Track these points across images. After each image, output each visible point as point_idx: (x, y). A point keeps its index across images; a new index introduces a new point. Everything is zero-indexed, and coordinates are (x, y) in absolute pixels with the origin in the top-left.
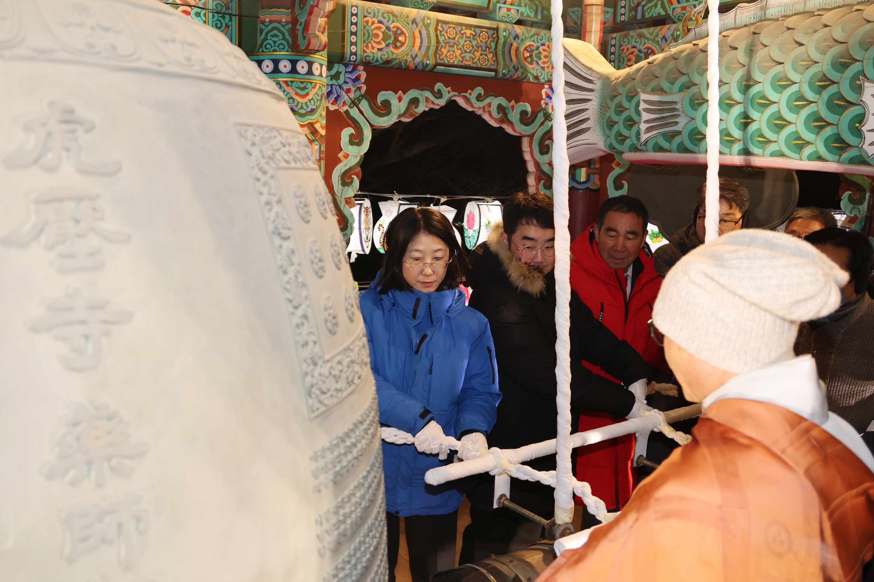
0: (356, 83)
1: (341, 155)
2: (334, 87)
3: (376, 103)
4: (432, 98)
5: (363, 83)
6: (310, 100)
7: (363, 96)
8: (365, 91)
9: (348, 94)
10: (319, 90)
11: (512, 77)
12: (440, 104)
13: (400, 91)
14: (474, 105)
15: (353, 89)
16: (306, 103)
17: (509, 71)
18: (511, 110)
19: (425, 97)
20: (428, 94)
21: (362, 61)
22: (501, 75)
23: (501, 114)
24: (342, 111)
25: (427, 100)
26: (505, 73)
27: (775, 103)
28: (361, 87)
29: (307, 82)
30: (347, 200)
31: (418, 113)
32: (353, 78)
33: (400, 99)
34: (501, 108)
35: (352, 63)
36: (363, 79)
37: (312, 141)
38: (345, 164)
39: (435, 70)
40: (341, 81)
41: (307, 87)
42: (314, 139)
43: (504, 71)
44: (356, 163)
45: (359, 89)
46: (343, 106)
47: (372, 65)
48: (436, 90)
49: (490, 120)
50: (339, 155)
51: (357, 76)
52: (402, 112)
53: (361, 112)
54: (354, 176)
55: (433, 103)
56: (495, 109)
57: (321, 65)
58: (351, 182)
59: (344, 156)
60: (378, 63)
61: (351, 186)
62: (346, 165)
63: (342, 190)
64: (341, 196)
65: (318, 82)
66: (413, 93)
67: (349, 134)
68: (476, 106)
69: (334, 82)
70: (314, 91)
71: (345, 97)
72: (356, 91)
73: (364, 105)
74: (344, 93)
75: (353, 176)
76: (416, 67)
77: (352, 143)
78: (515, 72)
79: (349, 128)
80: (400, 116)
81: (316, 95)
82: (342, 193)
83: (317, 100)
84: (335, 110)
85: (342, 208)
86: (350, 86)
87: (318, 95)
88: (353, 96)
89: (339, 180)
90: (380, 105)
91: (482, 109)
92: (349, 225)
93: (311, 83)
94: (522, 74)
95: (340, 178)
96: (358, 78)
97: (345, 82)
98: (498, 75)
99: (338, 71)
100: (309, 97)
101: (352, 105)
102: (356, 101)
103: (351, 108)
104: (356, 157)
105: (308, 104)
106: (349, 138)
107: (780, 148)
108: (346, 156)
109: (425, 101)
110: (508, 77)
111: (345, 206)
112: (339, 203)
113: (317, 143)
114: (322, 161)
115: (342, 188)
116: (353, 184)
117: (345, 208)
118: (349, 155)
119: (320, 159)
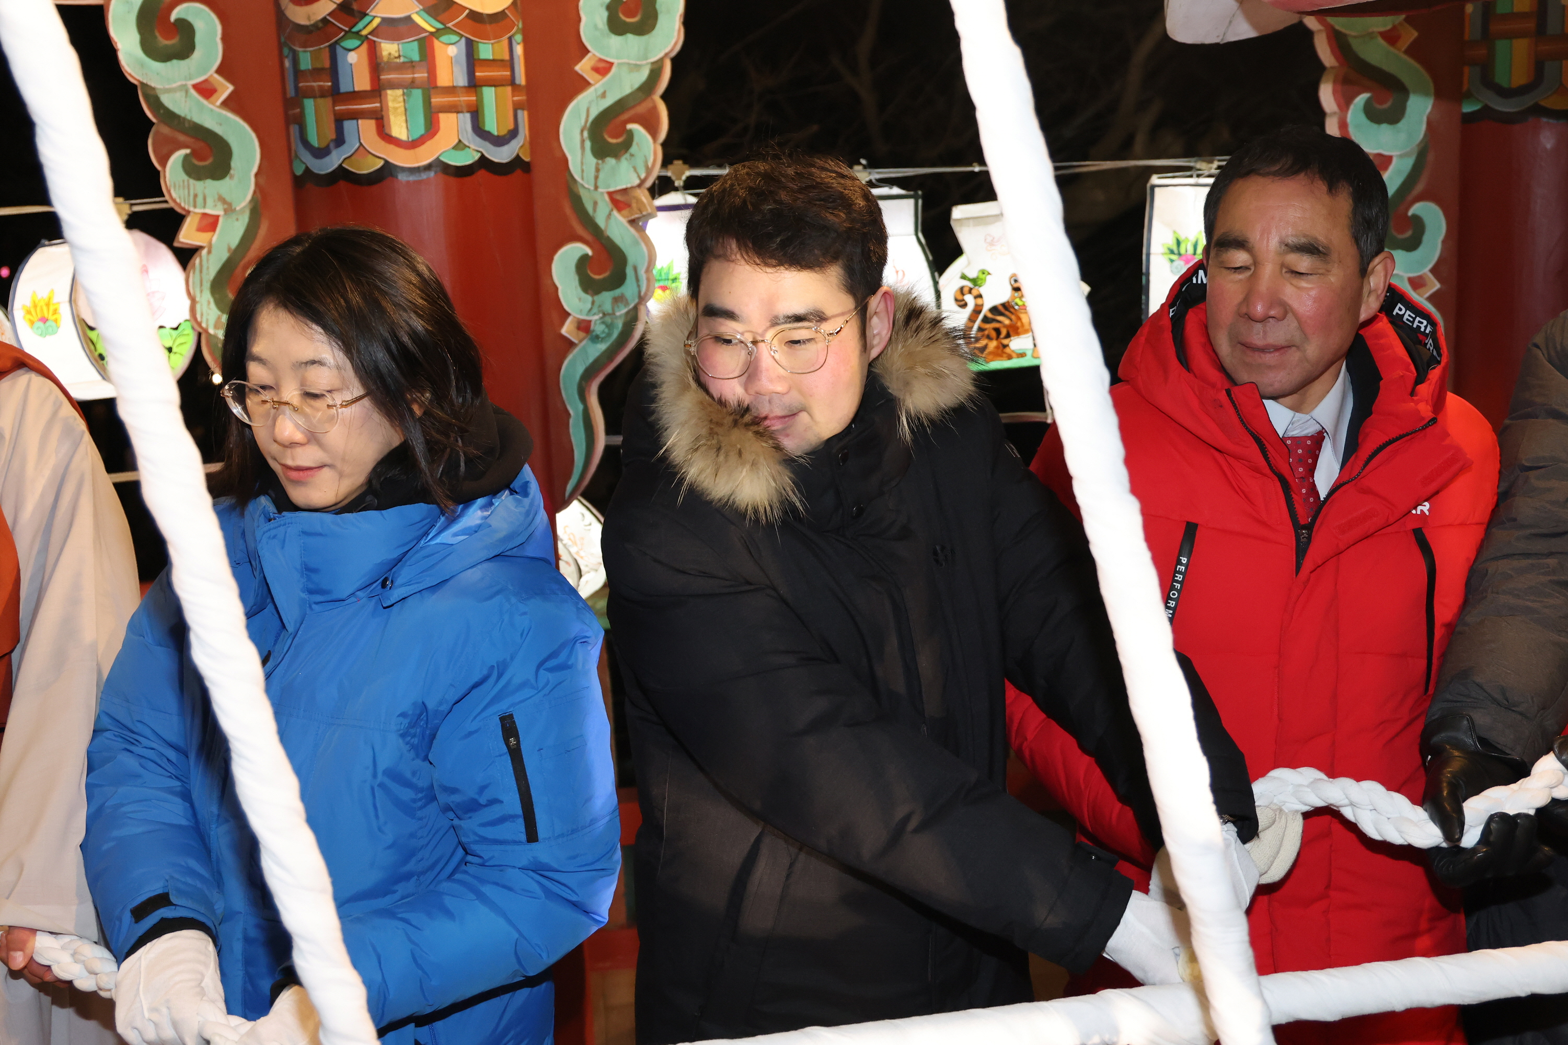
1: (583, 67)
30: (618, 197)
37: (432, 33)
38: (600, 92)
42: (440, 26)
44: (636, 85)
50: (578, 68)
54: (634, 127)
58: (627, 144)
59: (596, 70)
61: (627, 155)
62: (604, 95)
63: (598, 170)
64: (596, 188)
67: (607, 1)
75: (630, 126)
77: (617, 27)
82: (596, 178)
85: (600, 221)
89: (583, 141)
92: (629, 271)
95: (586, 134)
104: (637, 67)
106: (605, 14)
108: (604, 68)
111: (609, 216)
112: (590, 208)
113: (454, 38)
114: (489, 94)
115: (597, 164)
116: (633, 149)
117: (612, 221)
118: (611, 64)
119: (474, 85)
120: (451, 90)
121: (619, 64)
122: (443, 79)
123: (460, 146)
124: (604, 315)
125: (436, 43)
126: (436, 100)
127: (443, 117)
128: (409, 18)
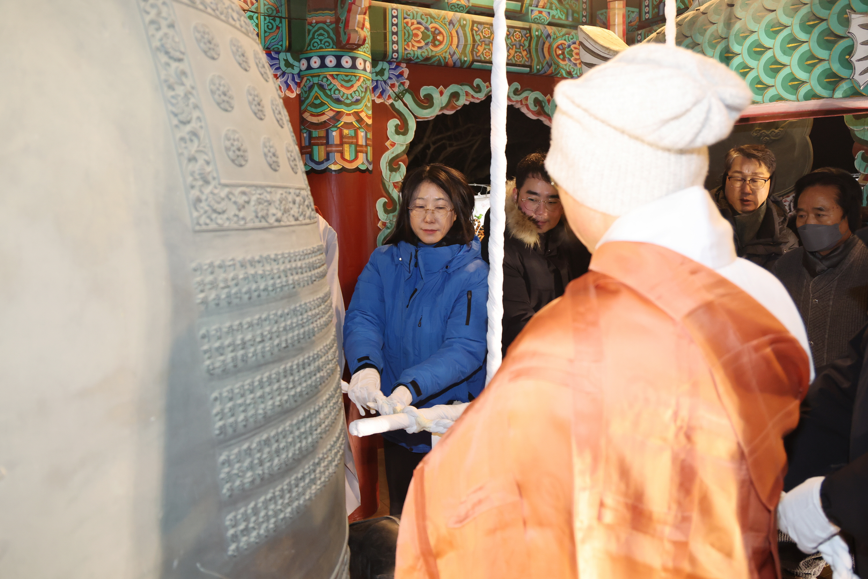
0: (400, 79)
1: (387, 144)
2: (379, 82)
3: (419, 96)
4: (472, 92)
5: (406, 79)
6: (355, 92)
7: (406, 91)
8: (409, 86)
9: (393, 89)
10: (363, 83)
11: (546, 72)
12: (479, 97)
13: (441, 86)
14: (512, 98)
15: (397, 84)
16: (351, 94)
17: (543, 67)
18: (547, 104)
19: (465, 91)
20: (468, 89)
21: (404, 59)
22: (535, 71)
23: (538, 107)
24: (387, 104)
25: (467, 94)
26: (539, 69)
27: (770, 48)
28: (405, 82)
29: (352, 75)
30: (395, 185)
31: (459, 106)
32: (396, 74)
33: (441, 93)
34: (537, 102)
35: (395, 60)
36: (406, 75)
37: (358, 128)
38: (392, 152)
39: (473, 67)
40: (386, 77)
41: (351, 79)
42: (360, 126)
43: (538, 67)
44: (402, 151)
45: (403, 84)
46: (388, 99)
47: (413, 62)
48: (475, 85)
49: (528, 113)
50: (386, 144)
51: (400, 72)
52: (444, 105)
53: (405, 105)
55: (473, 97)
56: (532, 102)
57: (365, 61)
58: (399, 168)
59: (391, 145)
60: (419, 60)
61: (398, 172)
62: (393, 153)
63: (390, 176)
64: (390, 181)
65: (362, 75)
66: (453, 88)
67: (395, 124)
68: (513, 99)
69: (379, 78)
70: (359, 83)
71: (390, 92)
72: (399, 86)
73: (408, 98)
74: (389, 88)
75: (400, 163)
76: (455, 63)
77: (397, 132)
78: (548, 67)
79: (394, 119)
80: (442, 109)
81: (360, 87)
82: (390, 178)
83: (362, 92)
84: (381, 103)
85: (390, 191)
86: (394, 81)
87: (363, 88)
88: (397, 91)
89: (386, 166)
90: (423, 98)
91: (520, 103)
93: (355, 76)
94: (555, 69)
95: (387, 164)
96: (401, 75)
97: (390, 78)
98: (533, 71)
99: (382, 68)
100: (354, 89)
101: (397, 99)
102: (400, 95)
103: (396, 101)
104: (402, 145)
105: (353, 95)
106: (394, 128)
107: (778, 92)
108: (393, 145)
109: (465, 95)
110: (542, 72)
111: (393, 190)
112: (387, 187)
113: (363, 130)
114: (369, 147)
115: (390, 174)
116: (400, 170)
117: (394, 192)
118: (395, 143)
119: (367, 145)
120: (361, 146)
121: (398, 144)
122: (360, 143)
123: (363, 164)
124: (390, 221)
125: (359, 131)
126: (358, 149)
127: (359, 153)
128: (352, 123)
